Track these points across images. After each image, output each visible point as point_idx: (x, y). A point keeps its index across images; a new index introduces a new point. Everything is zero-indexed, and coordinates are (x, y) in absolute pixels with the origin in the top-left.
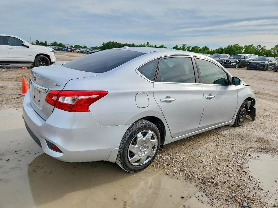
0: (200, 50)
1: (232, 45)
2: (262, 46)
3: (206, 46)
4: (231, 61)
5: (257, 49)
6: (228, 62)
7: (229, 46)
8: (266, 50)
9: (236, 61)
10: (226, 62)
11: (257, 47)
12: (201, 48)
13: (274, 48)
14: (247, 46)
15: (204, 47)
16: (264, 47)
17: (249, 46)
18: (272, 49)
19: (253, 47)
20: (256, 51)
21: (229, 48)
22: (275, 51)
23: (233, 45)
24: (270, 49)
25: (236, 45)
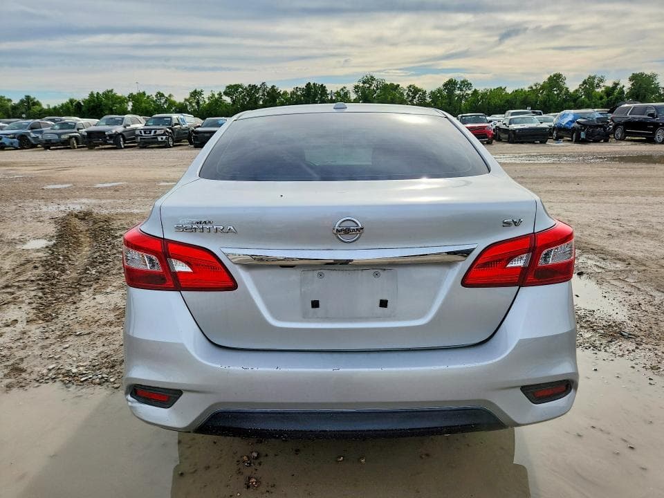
0: (15, 108)
1: (98, 93)
2: (166, 95)
3: (28, 97)
4: (155, 132)
5: (156, 100)
6: (150, 133)
7: (92, 95)
8: (175, 102)
9: (167, 131)
10: (143, 134)
11: (156, 96)
12: (16, 101)
13: (190, 99)
14: (134, 94)
15: (23, 97)
16: (170, 96)
17: (139, 94)
18: (186, 100)
19: (148, 97)
20: (158, 105)
21: (94, 101)
22: (194, 104)
23: (101, 93)
24: (182, 101)
25: (108, 92)
